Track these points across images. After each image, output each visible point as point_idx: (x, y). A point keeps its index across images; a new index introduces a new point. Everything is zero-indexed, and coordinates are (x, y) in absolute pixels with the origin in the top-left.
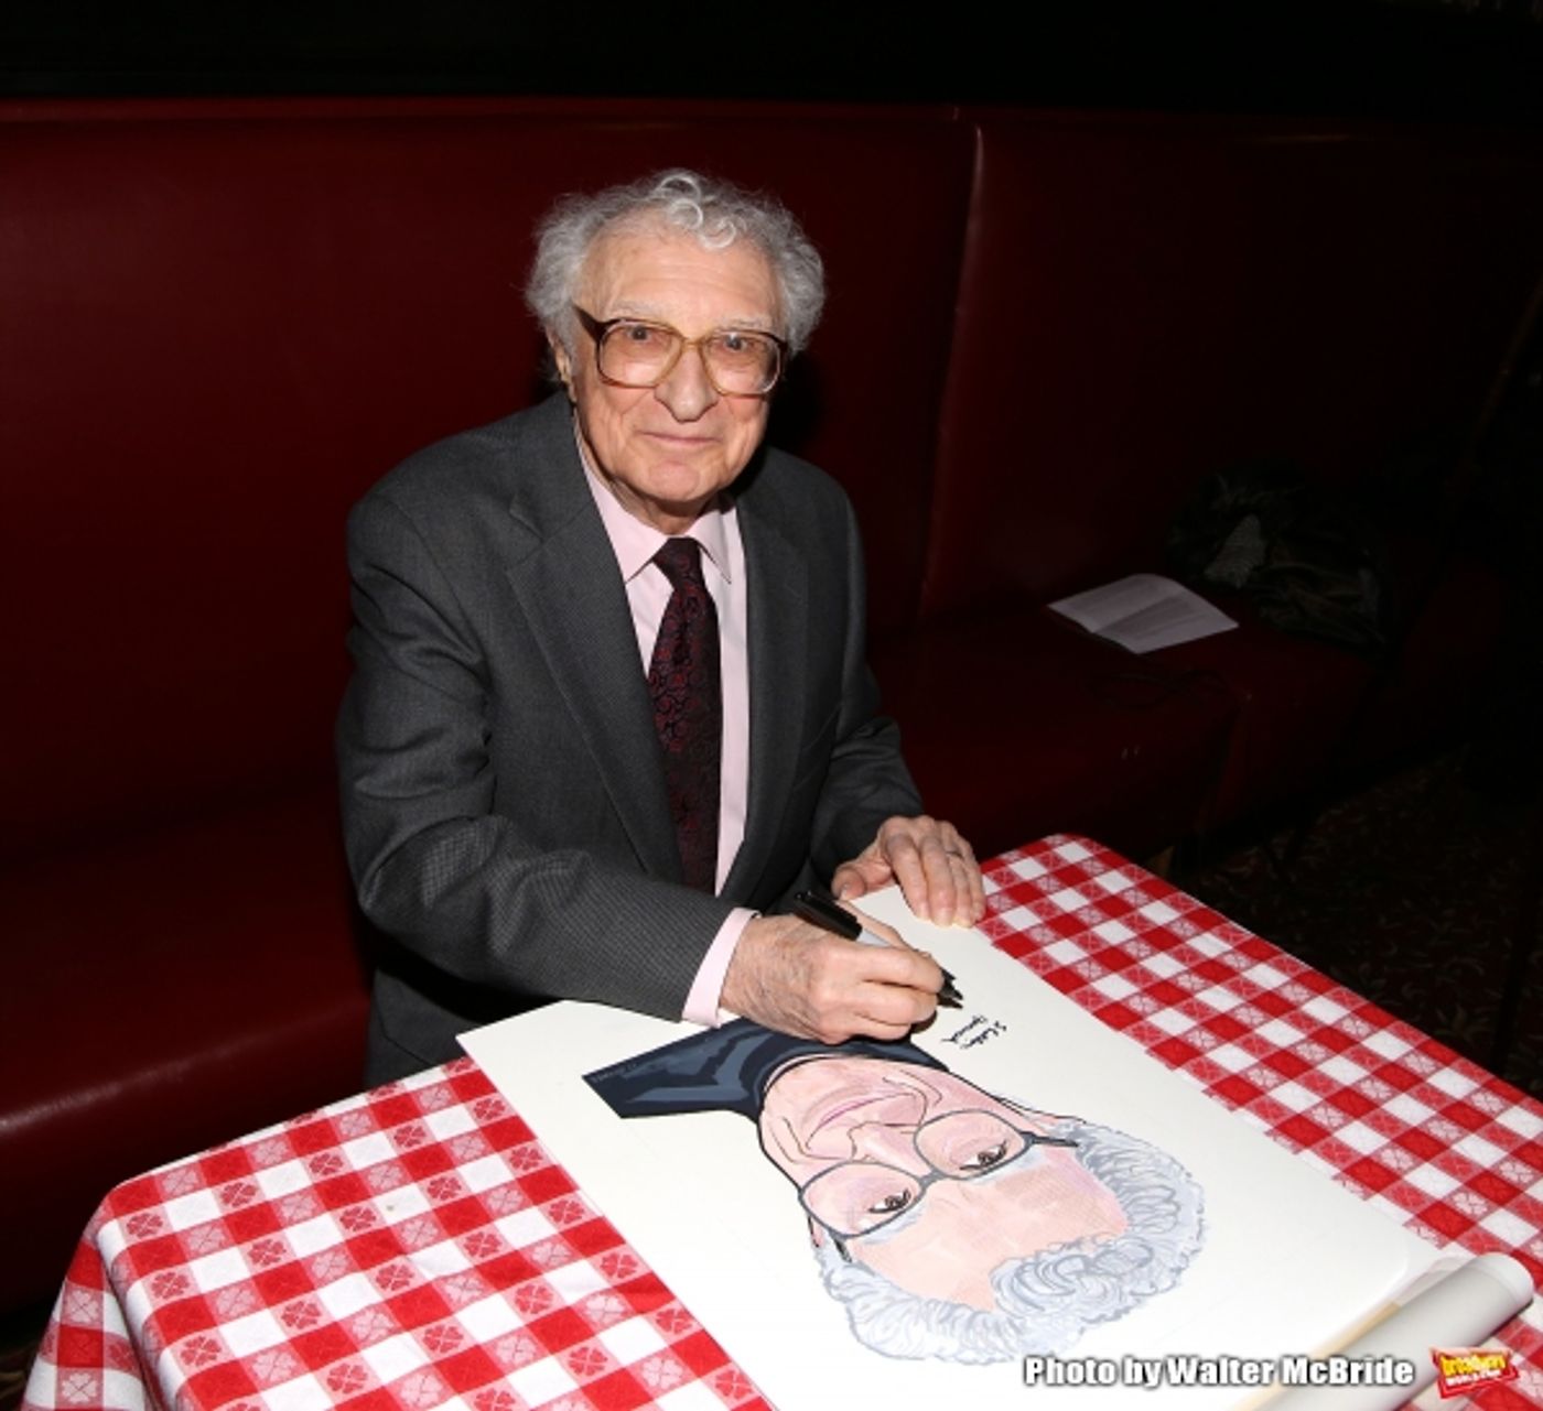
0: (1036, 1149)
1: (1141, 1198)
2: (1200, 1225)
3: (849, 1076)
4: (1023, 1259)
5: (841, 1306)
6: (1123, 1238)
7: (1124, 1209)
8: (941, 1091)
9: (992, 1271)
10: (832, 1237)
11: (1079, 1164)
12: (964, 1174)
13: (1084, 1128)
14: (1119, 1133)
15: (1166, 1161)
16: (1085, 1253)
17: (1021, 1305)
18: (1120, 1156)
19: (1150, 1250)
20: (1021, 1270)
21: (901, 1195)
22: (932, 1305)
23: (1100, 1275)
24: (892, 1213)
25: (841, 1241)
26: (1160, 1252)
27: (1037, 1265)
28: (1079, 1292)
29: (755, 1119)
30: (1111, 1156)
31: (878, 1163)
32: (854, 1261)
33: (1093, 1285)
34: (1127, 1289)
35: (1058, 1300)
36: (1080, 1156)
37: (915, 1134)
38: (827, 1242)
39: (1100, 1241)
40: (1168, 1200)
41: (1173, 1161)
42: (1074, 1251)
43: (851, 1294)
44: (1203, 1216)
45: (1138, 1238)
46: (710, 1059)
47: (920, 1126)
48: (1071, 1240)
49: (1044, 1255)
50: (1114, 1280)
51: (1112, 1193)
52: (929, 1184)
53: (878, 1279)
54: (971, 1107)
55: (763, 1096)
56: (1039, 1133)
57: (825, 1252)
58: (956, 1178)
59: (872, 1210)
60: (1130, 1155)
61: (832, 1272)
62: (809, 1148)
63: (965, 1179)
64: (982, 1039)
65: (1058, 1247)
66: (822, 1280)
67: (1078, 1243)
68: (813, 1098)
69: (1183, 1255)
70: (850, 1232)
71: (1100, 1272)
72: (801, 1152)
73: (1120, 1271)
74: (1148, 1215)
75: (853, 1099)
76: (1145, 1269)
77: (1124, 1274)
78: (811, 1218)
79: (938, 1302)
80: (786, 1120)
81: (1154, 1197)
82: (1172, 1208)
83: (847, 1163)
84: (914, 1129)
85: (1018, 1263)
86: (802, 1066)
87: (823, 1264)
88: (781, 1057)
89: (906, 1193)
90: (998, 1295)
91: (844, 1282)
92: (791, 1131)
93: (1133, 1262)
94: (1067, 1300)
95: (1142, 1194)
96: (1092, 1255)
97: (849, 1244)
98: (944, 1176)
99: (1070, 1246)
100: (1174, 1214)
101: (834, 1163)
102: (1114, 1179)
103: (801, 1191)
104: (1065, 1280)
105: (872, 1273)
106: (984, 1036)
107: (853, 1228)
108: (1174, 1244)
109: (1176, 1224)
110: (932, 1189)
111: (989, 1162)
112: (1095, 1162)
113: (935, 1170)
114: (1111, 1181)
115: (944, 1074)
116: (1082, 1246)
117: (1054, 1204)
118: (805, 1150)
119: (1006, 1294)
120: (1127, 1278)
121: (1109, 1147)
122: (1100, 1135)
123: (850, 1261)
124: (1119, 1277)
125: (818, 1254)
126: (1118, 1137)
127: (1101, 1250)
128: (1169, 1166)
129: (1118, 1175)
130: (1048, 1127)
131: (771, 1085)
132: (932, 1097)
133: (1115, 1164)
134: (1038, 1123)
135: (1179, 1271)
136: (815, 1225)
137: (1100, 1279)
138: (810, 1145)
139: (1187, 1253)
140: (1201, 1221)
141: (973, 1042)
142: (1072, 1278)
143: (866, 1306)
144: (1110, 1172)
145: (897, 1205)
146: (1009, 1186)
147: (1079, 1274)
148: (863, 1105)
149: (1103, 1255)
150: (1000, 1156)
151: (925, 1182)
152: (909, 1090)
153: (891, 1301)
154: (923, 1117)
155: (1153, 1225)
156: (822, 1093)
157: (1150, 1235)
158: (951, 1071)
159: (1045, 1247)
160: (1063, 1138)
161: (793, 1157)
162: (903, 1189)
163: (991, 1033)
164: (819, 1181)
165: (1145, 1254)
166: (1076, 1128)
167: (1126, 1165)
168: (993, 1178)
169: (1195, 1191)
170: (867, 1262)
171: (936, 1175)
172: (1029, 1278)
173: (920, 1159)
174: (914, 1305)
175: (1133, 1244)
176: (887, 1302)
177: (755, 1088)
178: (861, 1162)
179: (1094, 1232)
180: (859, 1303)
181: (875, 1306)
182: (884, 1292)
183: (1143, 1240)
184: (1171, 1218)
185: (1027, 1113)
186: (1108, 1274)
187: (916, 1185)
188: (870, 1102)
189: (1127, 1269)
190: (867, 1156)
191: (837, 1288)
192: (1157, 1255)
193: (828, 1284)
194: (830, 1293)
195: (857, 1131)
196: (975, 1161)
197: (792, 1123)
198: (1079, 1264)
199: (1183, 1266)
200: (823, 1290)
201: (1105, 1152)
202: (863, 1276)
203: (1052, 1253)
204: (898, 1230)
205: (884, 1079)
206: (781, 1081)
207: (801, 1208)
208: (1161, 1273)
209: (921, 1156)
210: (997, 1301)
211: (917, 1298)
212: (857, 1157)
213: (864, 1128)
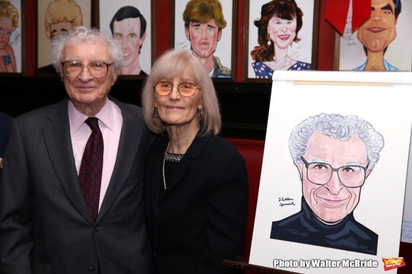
0: (309, 162)
1: (305, 135)
2: (303, 122)
3: (322, 210)
4: (339, 139)
5: (380, 154)
6: (318, 130)
7: (311, 135)
8: (309, 191)
9: (348, 140)
10: (366, 170)
11: (306, 153)
12: (328, 166)
13: (295, 160)
14: (291, 153)
15: (291, 140)
16: (329, 132)
17: (351, 130)
18: (297, 148)
19: (317, 123)
20: (343, 137)
21: (345, 171)
22: (365, 142)
23: (331, 125)
24: (351, 167)
25: (366, 169)
26: (316, 122)
27: (339, 136)
28: (338, 125)
29: (352, 213)
30: (299, 149)
31: (341, 182)
32: (368, 161)
33: (334, 124)
34: (330, 119)
35: (344, 126)
36: (304, 154)
37: (326, 184)
38: (369, 170)
39: (323, 132)
40: (301, 131)
41: (289, 139)
42: (330, 134)
43: (376, 155)
44: (300, 123)
45: (316, 128)
46: (345, 239)
47: (323, 185)
48: (328, 137)
49: (335, 137)
50: (330, 123)
51: (309, 141)
52: (336, 169)
53: (368, 154)
54: (309, 182)
55: (344, 219)
56: (304, 165)
57: (371, 168)
58: (331, 166)
59: (353, 171)
60: (295, 147)
61: (374, 162)
62: (349, 196)
63: (329, 165)
64: (287, 199)
65: (331, 137)
66: (378, 162)
67: (327, 135)
68: (336, 210)
69: (313, 118)
70: (362, 169)
71: (330, 126)
72: (352, 196)
73: (327, 123)
74: (309, 131)
75: (328, 203)
76: (323, 120)
77: (328, 122)
78: (365, 178)
79: (363, 141)
80: (346, 208)
81: (303, 134)
82: (303, 130)
83: (346, 186)
84: (325, 185)
85: (342, 139)
86: (329, 221)
87: (374, 166)
88: (330, 227)
89: (343, 170)
90: (352, 135)
91: (374, 158)
92: (348, 204)
93: (323, 124)
94: (342, 125)
95: (304, 136)
96: (328, 130)
97: (365, 166)
98: (332, 168)
99: (329, 136)
100: (304, 128)
101: (348, 188)
102: (305, 143)
103: (361, 186)
104: (338, 129)
105: (368, 156)
106: (286, 199)
107: (361, 169)
108: (312, 122)
109: (306, 125)
110: (338, 167)
111: (320, 166)
112: (303, 150)
113: (332, 171)
114: (305, 144)
115: (304, 195)
116: (327, 133)
117: (321, 146)
118: (350, 196)
119: (350, 134)
120: (328, 121)
121: (296, 151)
122: (294, 155)
123: (369, 162)
124: (329, 123)
125: (373, 168)
126: (292, 152)
127: (325, 130)
128: (292, 138)
129: (303, 144)
130: (301, 165)
131: (340, 220)
132: (313, 191)
133: (300, 147)
134: (302, 167)
135: (318, 116)
136: (367, 176)
137: (332, 125)
138: (348, 197)
139: (312, 118)
140: (301, 123)
141: (289, 200)
142: (336, 128)
143: (376, 150)
144: (303, 145)
145: (347, 169)
146: (324, 157)
147: (334, 128)
148: (327, 200)
149: (325, 129)
150: (317, 165)
151: (337, 170)
152: (315, 196)
153: (370, 147)
154: (321, 187)
155: (311, 129)
156: (332, 210)
157: (313, 127)
158: (302, 195)
159: (333, 138)
160: (302, 161)
161: (355, 196)
162: (343, 172)
163: (284, 199)
164: (356, 186)
165: (319, 123)
166: (296, 161)
167: (299, 145)
168: (325, 161)
169: (294, 130)
170: (366, 160)
171: (333, 170)
172: (343, 134)
173: (332, 177)
174: (368, 144)
175: (318, 127)
176: (371, 148)
177: (344, 222)
178: (343, 185)
179: (321, 135)
180: (376, 152)
181: (374, 149)
182: (370, 151)
183: (316, 127)
184: (306, 127)
185: (301, 173)
186: (330, 124)
187: (339, 171)
188: (325, 199)
189: (325, 123)
190: (341, 185)
191: (377, 158)
192: (317, 122)
193: (378, 160)
194: (379, 158)
195: (336, 194)
196: (323, 168)
197: (346, 207)
198: (332, 131)
199: (316, 116)
200: (380, 160)
201: (299, 151)
202: (370, 157)
203: (333, 136)
204: (353, 162)
205: (317, 203)
206: (337, 220)
207: (365, 182)
208: (321, 118)
209: (331, 177)
210: (353, 134)
211: (366, 145)
212: (343, 186)
213: (334, 193)
